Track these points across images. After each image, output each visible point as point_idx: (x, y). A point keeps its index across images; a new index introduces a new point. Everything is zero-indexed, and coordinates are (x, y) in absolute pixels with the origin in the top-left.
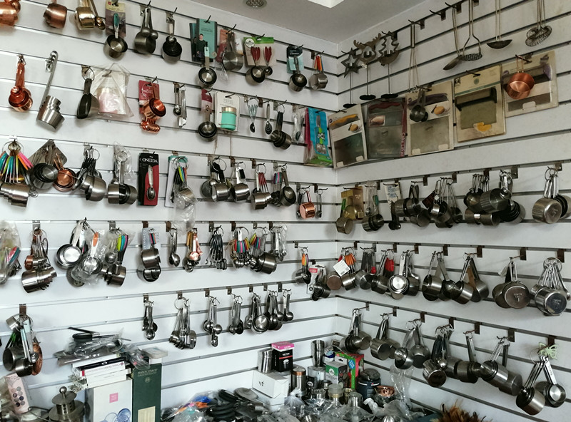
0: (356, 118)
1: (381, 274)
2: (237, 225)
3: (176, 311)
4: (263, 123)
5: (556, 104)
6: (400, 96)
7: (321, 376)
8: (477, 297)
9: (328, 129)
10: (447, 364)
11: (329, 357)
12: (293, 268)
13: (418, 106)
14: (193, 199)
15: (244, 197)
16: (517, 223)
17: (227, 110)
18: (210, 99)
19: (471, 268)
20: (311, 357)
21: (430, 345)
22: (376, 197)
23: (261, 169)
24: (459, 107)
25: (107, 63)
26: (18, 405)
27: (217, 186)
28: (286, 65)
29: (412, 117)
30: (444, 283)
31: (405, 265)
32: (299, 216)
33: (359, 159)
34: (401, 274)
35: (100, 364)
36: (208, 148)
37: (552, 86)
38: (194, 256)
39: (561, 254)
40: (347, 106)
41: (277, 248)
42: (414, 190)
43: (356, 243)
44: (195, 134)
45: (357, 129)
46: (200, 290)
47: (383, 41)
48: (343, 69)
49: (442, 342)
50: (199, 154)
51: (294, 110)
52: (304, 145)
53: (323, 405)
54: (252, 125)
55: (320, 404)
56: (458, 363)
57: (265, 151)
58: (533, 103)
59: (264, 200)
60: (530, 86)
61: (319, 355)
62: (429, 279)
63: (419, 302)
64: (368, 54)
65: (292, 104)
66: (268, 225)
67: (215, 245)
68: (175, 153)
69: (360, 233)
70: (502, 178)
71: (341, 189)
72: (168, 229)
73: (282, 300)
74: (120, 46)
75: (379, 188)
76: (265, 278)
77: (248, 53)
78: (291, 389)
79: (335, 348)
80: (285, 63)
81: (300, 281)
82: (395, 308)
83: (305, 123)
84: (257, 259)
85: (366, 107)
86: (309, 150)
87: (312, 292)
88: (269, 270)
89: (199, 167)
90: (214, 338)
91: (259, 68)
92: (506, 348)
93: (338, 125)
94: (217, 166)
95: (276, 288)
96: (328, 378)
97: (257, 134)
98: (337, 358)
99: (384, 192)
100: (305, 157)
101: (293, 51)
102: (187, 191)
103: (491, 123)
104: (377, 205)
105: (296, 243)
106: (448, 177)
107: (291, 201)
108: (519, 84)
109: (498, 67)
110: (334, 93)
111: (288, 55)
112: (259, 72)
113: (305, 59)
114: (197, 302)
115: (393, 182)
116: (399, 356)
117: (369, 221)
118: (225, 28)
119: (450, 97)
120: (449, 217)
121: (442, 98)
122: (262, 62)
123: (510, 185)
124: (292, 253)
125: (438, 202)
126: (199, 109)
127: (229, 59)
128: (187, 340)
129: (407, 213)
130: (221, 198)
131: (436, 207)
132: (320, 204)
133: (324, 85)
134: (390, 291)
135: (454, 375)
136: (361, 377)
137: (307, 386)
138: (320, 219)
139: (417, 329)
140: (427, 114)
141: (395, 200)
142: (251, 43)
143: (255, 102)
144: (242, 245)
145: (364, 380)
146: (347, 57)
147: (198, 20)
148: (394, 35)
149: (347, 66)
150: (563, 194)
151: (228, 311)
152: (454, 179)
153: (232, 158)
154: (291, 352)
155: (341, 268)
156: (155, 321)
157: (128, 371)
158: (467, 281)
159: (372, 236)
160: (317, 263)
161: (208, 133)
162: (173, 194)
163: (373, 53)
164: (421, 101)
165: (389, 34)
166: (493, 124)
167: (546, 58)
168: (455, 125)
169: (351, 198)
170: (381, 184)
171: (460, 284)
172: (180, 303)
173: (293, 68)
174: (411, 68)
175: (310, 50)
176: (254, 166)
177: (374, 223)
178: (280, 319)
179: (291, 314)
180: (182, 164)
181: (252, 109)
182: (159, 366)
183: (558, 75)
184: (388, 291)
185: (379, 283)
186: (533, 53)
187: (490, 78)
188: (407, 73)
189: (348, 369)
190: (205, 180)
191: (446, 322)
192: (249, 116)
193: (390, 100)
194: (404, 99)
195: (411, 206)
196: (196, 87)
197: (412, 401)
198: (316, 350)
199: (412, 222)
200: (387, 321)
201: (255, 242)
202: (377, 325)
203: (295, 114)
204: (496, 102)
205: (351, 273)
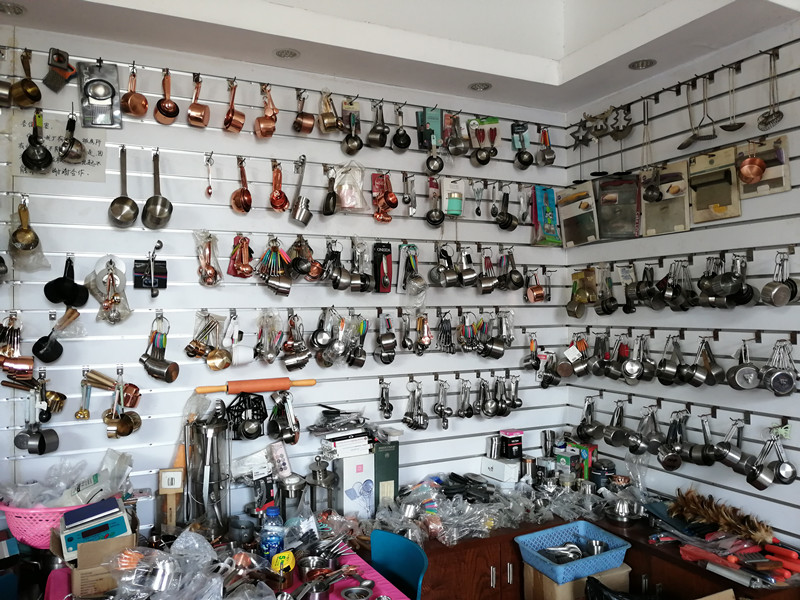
0: (587, 196)
1: (615, 359)
2: (464, 310)
3: (408, 394)
4: (488, 206)
5: (789, 188)
6: (634, 173)
7: (551, 466)
8: (711, 381)
9: (557, 206)
10: (682, 448)
11: (560, 447)
12: (521, 354)
13: (652, 186)
14: (425, 285)
15: (471, 283)
16: (751, 306)
17: (453, 195)
18: (437, 186)
19: (707, 351)
20: (541, 447)
21: (665, 430)
22: (609, 280)
23: (487, 253)
24: (695, 188)
25: (345, 160)
26: (282, 469)
27: (446, 272)
28: (510, 143)
29: (646, 198)
30: (679, 368)
31: (639, 350)
32: (527, 300)
33: (591, 238)
34: (635, 359)
35: (347, 437)
36: (435, 234)
37: (785, 170)
38: (426, 341)
39: (793, 336)
40: (577, 182)
41: (505, 333)
42: (649, 272)
43: (588, 328)
44: (422, 221)
45: (588, 207)
46: (429, 374)
47: (615, 114)
48: (572, 141)
49: (677, 427)
50: (426, 241)
51: (520, 190)
52: (530, 225)
53: (554, 492)
54: (478, 209)
55: (551, 490)
56: (692, 447)
57: (491, 234)
58: (767, 186)
59: (491, 285)
60: (762, 170)
61: (549, 446)
62: (663, 363)
63: (655, 388)
64: (599, 127)
65: (517, 183)
66: (494, 310)
67: (444, 330)
68: (405, 241)
69: (592, 318)
70: (734, 262)
71: (572, 270)
72: (400, 314)
73: (510, 386)
74: (356, 144)
75: (612, 269)
76: (493, 363)
77: (473, 135)
78: (521, 476)
79: (567, 438)
80: (510, 140)
81: (528, 368)
82: (630, 395)
83: (532, 202)
84: (484, 344)
85: (597, 183)
86: (537, 230)
87: (541, 380)
88: (497, 355)
89: (427, 253)
90: (445, 420)
91: (484, 150)
92: (740, 430)
93: (568, 202)
94: (445, 252)
95: (503, 374)
96: (559, 468)
97: (483, 217)
98: (569, 448)
99: (617, 274)
100: (532, 237)
101: (518, 127)
102: (417, 278)
103: (726, 205)
104: (611, 288)
105: (524, 329)
106: (683, 259)
107: (518, 285)
108: (751, 168)
109: (733, 149)
110: (562, 167)
111: (513, 132)
112: (484, 154)
113: (531, 134)
114: (428, 385)
115: (627, 264)
116: (634, 442)
117: (602, 304)
118: (449, 111)
119: (685, 176)
120: (685, 300)
121: (677, 177)
122: (487, 144)
123: (743, 269)
124: (519, 338)
125: (671, 285)
126: (427, 196)
127: (454, 144)
128: (421, 420)
129: (640, 296)
130: (449, 284)
131: (670, 290)
132: (549, 287)
133: (552, 161)
134: (624, 376)
135: (690, 459)
136: (595, 467)
137: (538, 476)
138: (549, 303)
139: (653, 415)
140: (661, 194)
141: (629, 282)
142: (475, 125)
143: (480, 185)
144: (469, 330)
145: (599, 470)
146: (576, 128)
147: (424, 108)
148: (627, 108)
149: (577, 139)
150: (794, 278)
151: (456, 396)
152: (690, 261)
153: (458, 243)
154: (520, 439)
155: (573, 354)
156: (390, 402)
157: (369, 446)
158: (703, 365)
159: (606, 320)
160: (546, 350)
161: (435, 220)
162: (405, 281)
163: (605, 127)
164: (655, 180)
165: (622, 107)
166: (729, 207)
167: (779, 141)
168: (690, 205)
169: (582, 280)
170: (615, 265)
171: (694, 367)
172: (412, 386)
173: (518, 145)
174: (645, 144)
175: (536, 124)
176: (479, 249)
177: (607, 307)
178: (508, 405)
179: (520, 400)
180: (412, 252)
181: (478, 192)
182: (396, 444)
183: (791, 159)
184: (622, 376)
185: (612, 369)
186: (767, 135)
187: (725, 159)
188: (640, 148)
189: (581, 459)
190: (432, 266)
191: (683, 407)
192: (473, 200)
193: (623, 178)
194: (638, 176)
195: (645, 289)
196: (422, 174)
197: (648, 490)
198: (546, 440)
199: (646, 305)
200: (622, 408)
201: (483, 328)
202: (610, 413)
203: (521, 194)
204: (731, 183)
205: (583, 359)
